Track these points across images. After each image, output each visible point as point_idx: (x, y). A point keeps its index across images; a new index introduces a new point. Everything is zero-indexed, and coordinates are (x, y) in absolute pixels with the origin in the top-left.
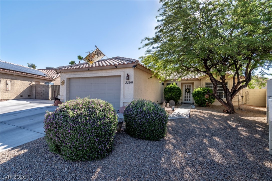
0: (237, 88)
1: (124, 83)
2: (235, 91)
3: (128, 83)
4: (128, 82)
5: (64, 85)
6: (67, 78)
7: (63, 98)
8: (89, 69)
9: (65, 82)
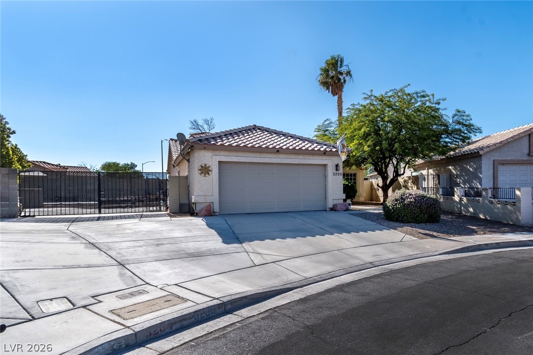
1: (331, 175)
3: (336, 175)
5: (209, 174)
6: (219, 162)
7: (209, 200)
8: (278, 151)
9: (210, 169)
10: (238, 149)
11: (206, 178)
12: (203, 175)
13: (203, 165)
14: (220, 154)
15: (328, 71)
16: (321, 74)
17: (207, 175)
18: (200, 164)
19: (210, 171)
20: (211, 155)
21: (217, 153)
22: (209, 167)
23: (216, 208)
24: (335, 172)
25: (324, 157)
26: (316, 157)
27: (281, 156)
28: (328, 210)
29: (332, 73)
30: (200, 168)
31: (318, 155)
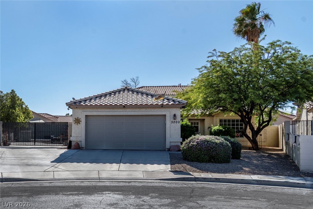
0: (261, 127)
1: (170, 123)
2: (259, 130)
3: (174, 123)
4: (174, 121)
5: (79, 123)
6: (86, 115)
7: (79, 139)
8: (124, 107)
9: (80, 120)
10: (96, 107)
11: (78, 126)
12: (76, 124)
13: (76, 118)
14: (87, 111)
15: (243, 19)
16: (235, 24)
17: (79, 124)
18: (75, 117)
19: (81, 121)
20: (81, 111)
21: (85, 110)
22: (80, 119)
23: (83, 144)
24: (173, 121)
25: (163, 110)
26: (155, 110)
27: (128, 110)
28: (166, 150)
29: (248, 21)
30: (75, 120)
31: (158, 108)
